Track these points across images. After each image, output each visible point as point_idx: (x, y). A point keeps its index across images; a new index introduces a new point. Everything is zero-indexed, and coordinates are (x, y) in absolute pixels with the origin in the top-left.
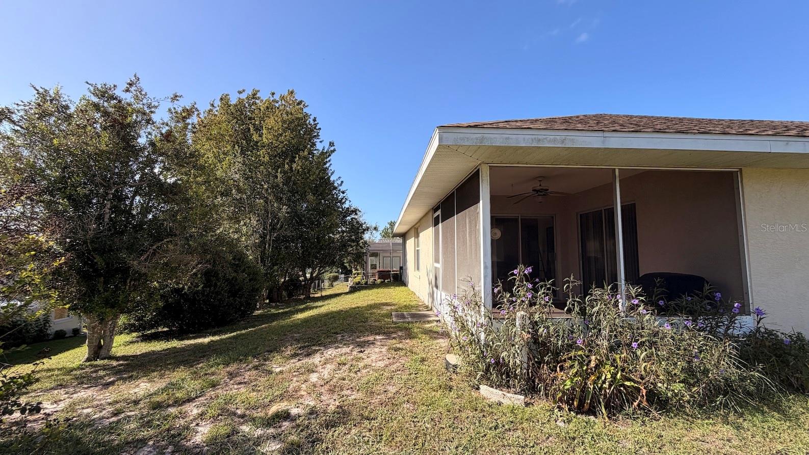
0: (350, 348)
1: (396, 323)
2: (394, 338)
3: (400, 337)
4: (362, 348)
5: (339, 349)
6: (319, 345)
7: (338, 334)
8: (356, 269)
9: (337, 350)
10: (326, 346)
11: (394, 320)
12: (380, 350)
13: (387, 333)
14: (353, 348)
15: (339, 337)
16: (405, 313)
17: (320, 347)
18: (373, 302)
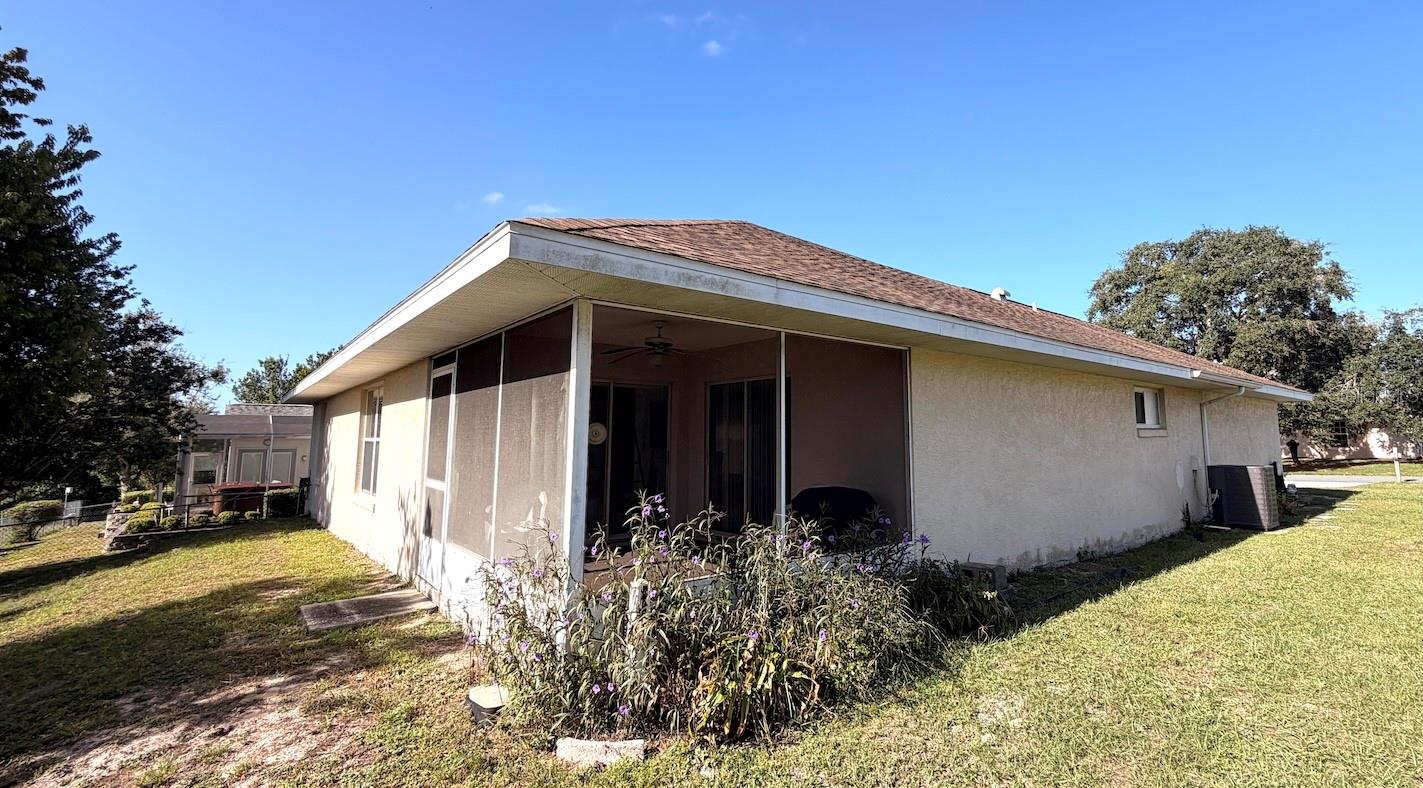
0: (177, 730)
1: (317, 634)
2: (320, 675)
3: (340, 669)
4: (221, 721)
5: (136, 743)
6: (48, 746)
7: (118, 696)
8: (134, 485)
9: (126, 748)
10: (76, 744)
11: (312, 624)
12: (285, 715)
13: (296, 663)
14: (187, 729)
15: (127, 705)
16: (339, 603)
17: (52, 750)
18: (228, 582)
